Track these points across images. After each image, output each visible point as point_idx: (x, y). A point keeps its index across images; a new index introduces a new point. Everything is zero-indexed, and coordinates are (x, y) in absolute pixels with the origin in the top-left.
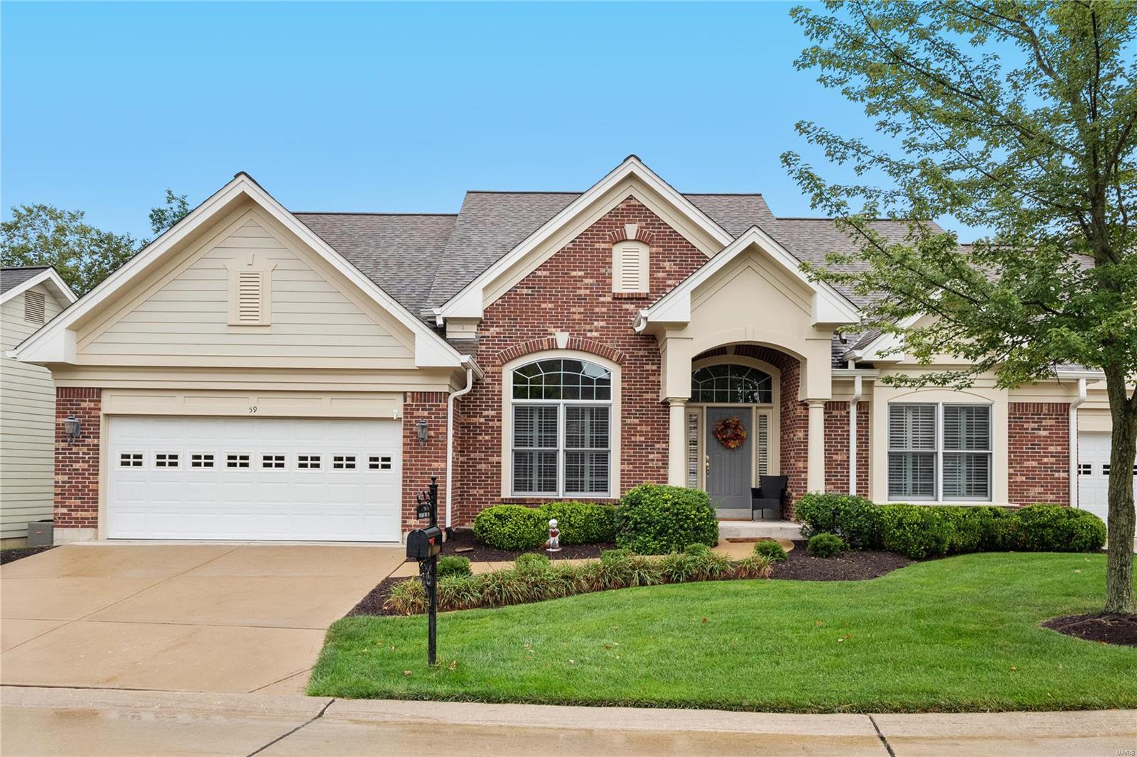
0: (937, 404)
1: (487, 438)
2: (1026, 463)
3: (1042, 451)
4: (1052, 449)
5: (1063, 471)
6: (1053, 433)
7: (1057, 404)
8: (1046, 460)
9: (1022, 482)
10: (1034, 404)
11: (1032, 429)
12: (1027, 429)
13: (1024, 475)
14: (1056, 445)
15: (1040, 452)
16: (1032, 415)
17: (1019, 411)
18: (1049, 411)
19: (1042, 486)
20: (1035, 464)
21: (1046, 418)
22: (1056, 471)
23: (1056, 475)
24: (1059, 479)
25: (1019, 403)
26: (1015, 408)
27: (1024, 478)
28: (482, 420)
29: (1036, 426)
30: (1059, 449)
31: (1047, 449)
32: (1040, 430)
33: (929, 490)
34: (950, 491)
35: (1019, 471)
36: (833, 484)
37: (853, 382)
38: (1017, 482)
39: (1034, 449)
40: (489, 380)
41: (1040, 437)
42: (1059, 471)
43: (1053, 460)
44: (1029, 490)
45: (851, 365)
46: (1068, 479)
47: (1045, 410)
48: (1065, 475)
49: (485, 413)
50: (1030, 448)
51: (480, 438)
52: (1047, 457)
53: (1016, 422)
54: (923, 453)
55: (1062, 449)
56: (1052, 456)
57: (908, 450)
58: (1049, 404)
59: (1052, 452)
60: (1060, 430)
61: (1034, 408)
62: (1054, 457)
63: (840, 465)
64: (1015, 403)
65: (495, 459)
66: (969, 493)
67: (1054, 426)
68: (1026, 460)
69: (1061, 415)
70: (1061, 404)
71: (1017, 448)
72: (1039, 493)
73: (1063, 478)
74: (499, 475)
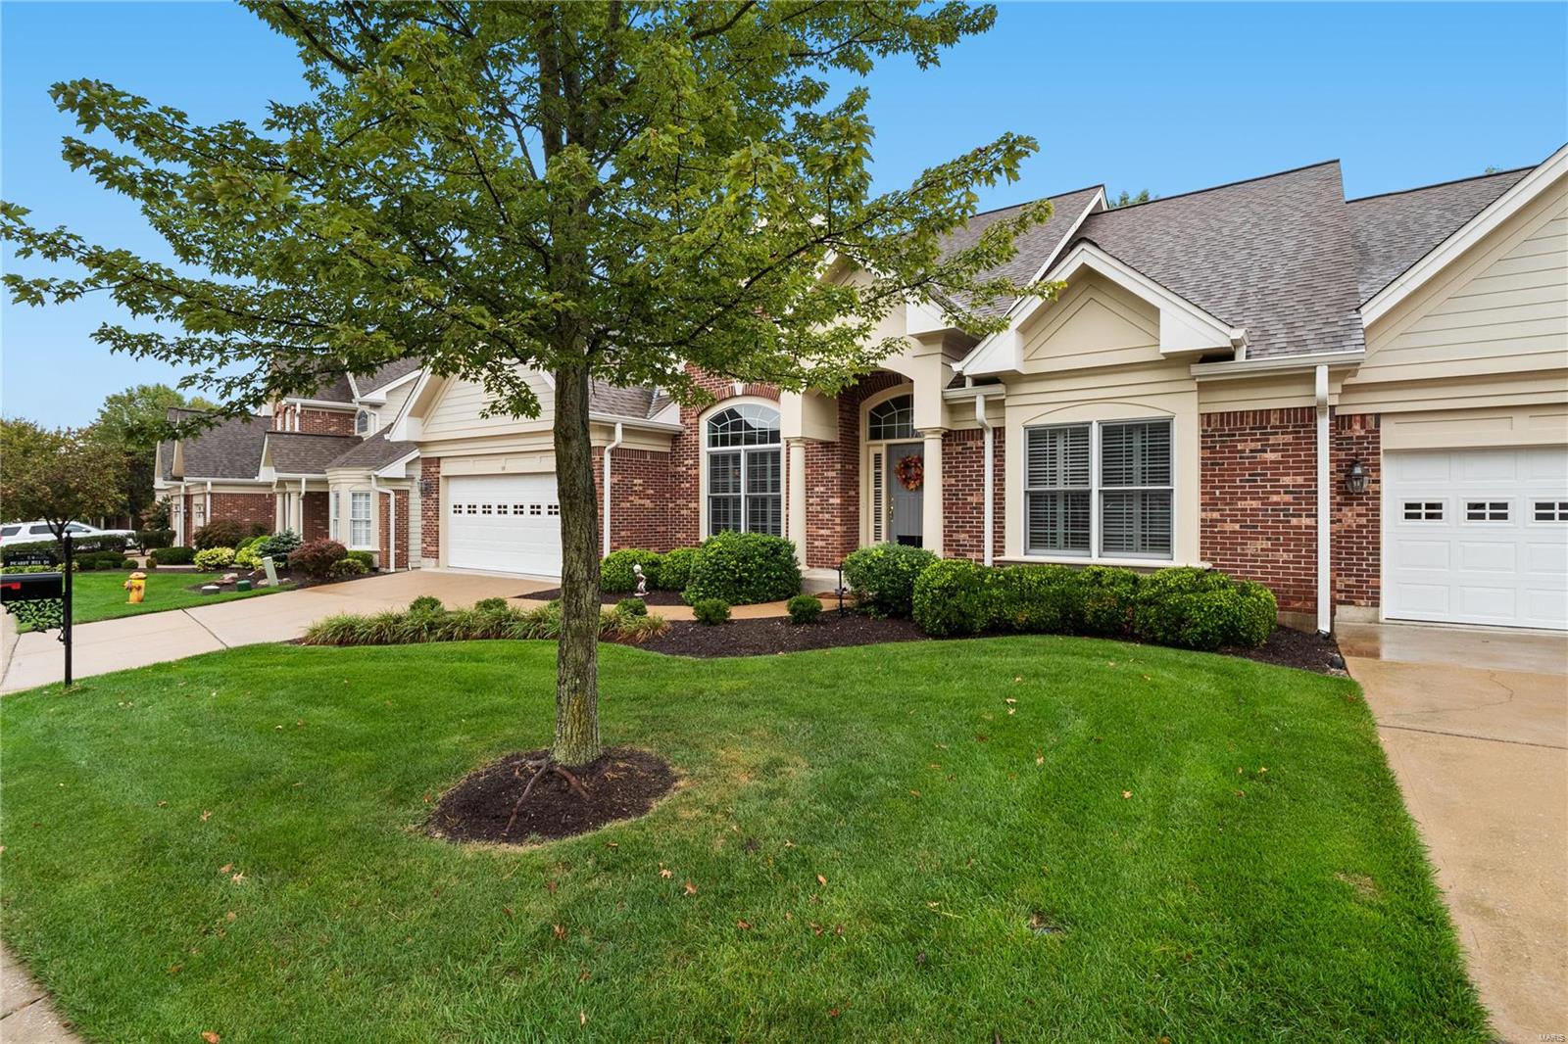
0: (1091, 423)
1: (688, 485)
2: (1240, 505)
3: (1268, 484)
4: (1287, 480)
5: (1307, 516)
6: (1289, 456)
7: (1296, 409)
8: (1275, 498)
9: (1234, 532)
10: (1255, 412)
11: (1252, 451)
12: (1243, 451)
13: (1237, 521)
14: (1295, 474)
15: (1265, 487)
16: (1251, 429)
17: (1229, 424)
18: (1282, 421)
19: (1268, 539)
20: (1256, 504)
21: (1277, 433)
22: (1293, 516)
23: (1294, 521)
24: (1300, 527)
25: (1229, 413)
26: (1222, 420)
27: (1237, 527)
28: (684, 469)
29: (1259, 446)
30: (1300, 480)
31: (1278, 480)
32: (1265, 451)
33: (1081, 541)
34: (1110, 543)
35: (1228, 515)
36: (968, 532)
37: (975, 403)
38: (1225, 532)
39: (1256, 481)
40: (688, 431)
41: (1266, 462)
42: (1300, 516)
43: (1289, 498)
44: (1246, 544)
45: (969, 382)
46: (1316, 528)
47: (1274, 420)
48: (1310, 521)
49: (686, 462)
50: (1248, 481)
51: (682, 485)
52: (1279, 493)
53: (1223, 442)
54: (1077, 491)
55: (1305, 480)
56: (1286, 493)
57: (1058, 488)
58: (1282, 410)
59: (1288, 486)
60: (1302, 450)
61: (1255, 418)
62: (1291, 492)
63: (975, 508)
64: (1222, 414)
65: (693, 505)
66: (1144, 548)
67: (1290, 444)
68: (1240, 499)
69: (1303, 426)
70: (1303, 409)
71: (1225, 481)
72: (1262, 550)
73: (1307, 527)
74: (697, 521)
